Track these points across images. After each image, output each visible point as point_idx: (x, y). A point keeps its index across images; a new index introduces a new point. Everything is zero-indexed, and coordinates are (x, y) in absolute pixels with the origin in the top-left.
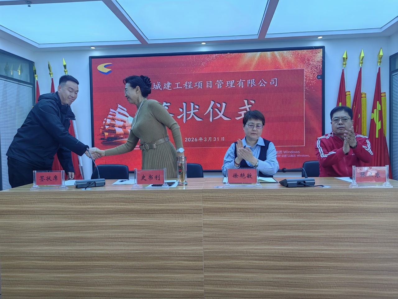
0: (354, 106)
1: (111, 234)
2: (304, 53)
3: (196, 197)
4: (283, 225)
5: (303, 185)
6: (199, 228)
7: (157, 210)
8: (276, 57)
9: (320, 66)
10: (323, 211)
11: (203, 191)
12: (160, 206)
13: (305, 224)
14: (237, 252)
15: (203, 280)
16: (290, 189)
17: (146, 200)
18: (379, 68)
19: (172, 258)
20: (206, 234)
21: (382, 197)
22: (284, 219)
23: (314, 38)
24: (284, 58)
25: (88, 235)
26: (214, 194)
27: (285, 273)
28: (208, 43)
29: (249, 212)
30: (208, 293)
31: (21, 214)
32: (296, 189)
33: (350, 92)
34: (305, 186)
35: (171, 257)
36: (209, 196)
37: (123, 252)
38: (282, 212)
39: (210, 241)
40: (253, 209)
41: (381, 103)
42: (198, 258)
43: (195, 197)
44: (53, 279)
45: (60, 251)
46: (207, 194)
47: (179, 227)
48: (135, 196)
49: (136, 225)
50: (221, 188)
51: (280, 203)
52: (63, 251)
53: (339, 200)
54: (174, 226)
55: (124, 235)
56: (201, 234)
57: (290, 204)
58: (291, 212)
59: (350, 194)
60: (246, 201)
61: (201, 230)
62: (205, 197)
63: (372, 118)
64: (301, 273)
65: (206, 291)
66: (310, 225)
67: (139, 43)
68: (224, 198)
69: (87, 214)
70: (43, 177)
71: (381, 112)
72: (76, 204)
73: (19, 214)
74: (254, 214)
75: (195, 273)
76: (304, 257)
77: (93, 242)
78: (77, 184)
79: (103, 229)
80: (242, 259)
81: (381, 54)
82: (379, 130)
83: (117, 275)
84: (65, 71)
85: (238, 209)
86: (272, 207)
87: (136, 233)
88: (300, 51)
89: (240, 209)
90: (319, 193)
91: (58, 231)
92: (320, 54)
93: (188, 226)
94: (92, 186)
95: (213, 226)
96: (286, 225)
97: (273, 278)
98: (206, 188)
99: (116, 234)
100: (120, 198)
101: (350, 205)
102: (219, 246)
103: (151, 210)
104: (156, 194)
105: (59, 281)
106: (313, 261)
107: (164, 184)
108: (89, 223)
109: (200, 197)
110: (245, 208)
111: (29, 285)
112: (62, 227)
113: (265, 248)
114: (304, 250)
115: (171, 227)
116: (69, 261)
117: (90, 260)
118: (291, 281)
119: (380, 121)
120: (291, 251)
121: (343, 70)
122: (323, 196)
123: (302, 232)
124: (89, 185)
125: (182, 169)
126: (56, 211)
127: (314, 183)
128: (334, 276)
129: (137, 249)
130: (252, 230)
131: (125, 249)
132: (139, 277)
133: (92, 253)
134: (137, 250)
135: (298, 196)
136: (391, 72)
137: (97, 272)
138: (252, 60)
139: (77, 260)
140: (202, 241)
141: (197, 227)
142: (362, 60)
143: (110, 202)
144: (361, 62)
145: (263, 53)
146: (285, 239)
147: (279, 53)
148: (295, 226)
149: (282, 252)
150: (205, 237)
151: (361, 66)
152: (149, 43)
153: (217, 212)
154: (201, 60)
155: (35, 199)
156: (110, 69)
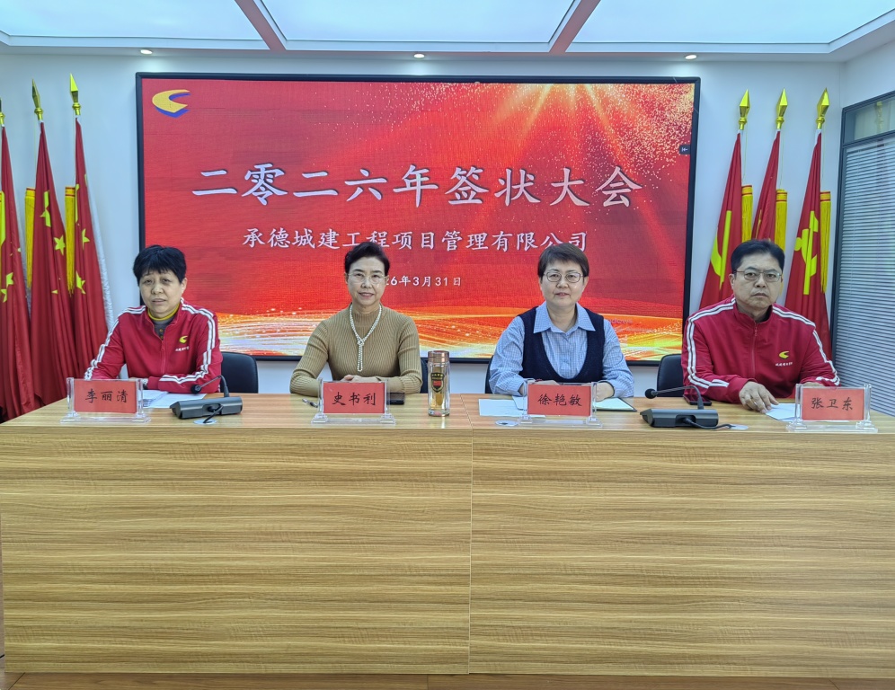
0: (760, 221)
1: (264, 526)
2: (651, 90)
3: (460, 445)
4: (644, 510)
5: (689, 425)
6: (462, 513)
7: (372, 473)
8: (589, 97)
9: (687, 123)
10: (732, 480)
11: (473, 433)
12: (379, 464)
13: (692, 507)
14: (544, 566)
15: (468, 625)
16: (661, 432)
17: (347, 451)
18: (820, 135)
19: (401, 578)
20: (479, 526)
21: (855, 454)
22: (648, 496)
23: (678, 58)
24: (605, 102)
25: (213, 526)
26: (498, 441)
27: (645, 611)
28: (433, 57)
29: (572, 480)
30: (477, 653)
32: (677, 433)
33: (751, 186)
34: (693, 427)
35: (399, 575)
36: (487, 444)
37: (291, 563)
38: (643, 482)
39: (486, 542)
40: (582, 474)
41: (818, 216)
42: (460, 578)
43: (456, 445)
44: (127, 624)
45: (145, 562)
46: (483, 440)
47: (419, 512)
48: (321, 442)
49: (322, 506)
50: (512, 425)
51: (640, 462)
52: (153, 562)
53: (766, 457)
54: (407, 508)
55: (295, 526)
56: (467, 527)
57: (662, 463)
58: (664, 482)
60: (568, 456)
61: (468, 518)
62: (479, 447)
63: (797, 249)
64: (679, 612)
65: (474, 649)
66: (702, 509)
67: (264, 46)
68: (522, 448)
69: (210, 480)
71: (817, 238)
72: (184, 456)
73: (48, 478)
74: (585, 485)
75: (450, 611)
76: (688, 578)
77: (223, 542)
79: (247, 514)
80: (555, 581)
81: (825, 102)
82: (811, 278)
83: (275, 613)
84: (74, 108)
85: (550, 473)
86: (623, 470)
87: (322, 522)
88: (643, 87)
89: (556, 473)
90: (723, 442)
91: (142, 516)
92: (690, 96)
93: (439, 508)
95: (496, 510)
97: (620, 621)
98: (480, 425)
99: (277, 525)
100: (287, 445)
101: (788, 468)
102: (506, 553)
103: (357, 473)
104: (370, 437)
105: (141, 628)
106: (705, 585)
108: (216, 500)
109: (468, 446)
110: (566, 472)
111: (71, 638)
112: (151, 508)
113: (606, 558)
114: (687, 562)
115: (401, 511)
116: (165, 583)
117: (214, 582)
118: (657, 627)
119: (815, 258)
120: (660, 565)
121: (739, 135)
122: (732, 448)
123: (684, 524)
126: (138, 471)
127: (717, 420)
128: (747, 616)
129: (323, 558)
130: (578, 520)
131: (295, 559)
132: (325, 620)
133: (220, 566)
134: (323, 560)
135: (680, 448)
136: (844, 147)
137: (231, 608)
138: (531, 101)
139: (186, 582)
140: (469, 543)
141: (458, 510)
142: (782, 114)
143: (263, 453)
144: (780, 118)
145: (558, 86)
146: (649, 539)
147: (596, 88)
148: (672, 511)
149: (641, 567)
150: (475, 532)
151: (778, 127)
152: (288, 47)
153: (502, 479)
154: (411, 96)
155: (89, 445)
156: (185, 106)
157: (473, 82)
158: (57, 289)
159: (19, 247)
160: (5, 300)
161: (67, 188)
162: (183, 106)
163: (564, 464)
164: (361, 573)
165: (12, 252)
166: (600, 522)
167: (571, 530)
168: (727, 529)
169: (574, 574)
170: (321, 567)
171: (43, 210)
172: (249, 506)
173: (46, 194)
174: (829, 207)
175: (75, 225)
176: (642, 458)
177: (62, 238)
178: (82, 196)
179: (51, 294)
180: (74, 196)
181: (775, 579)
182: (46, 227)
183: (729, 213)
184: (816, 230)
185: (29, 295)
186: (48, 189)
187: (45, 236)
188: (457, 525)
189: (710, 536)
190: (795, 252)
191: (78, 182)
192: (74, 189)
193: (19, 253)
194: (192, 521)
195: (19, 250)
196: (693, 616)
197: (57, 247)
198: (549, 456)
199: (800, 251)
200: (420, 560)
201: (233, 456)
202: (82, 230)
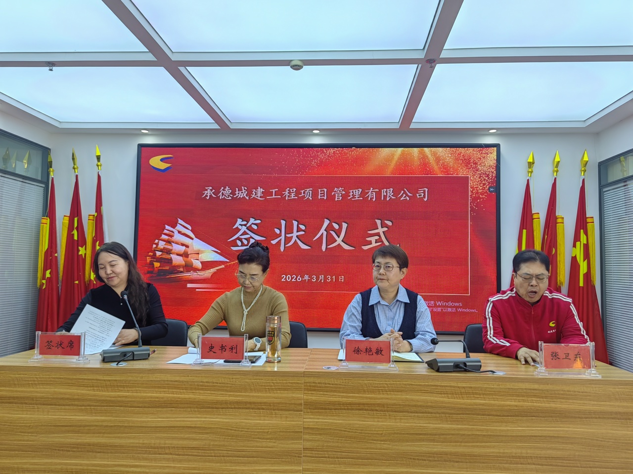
0: (546, 236)
1: (153, 441)
2: (468, 152)
3: (294, 383)
4: (430, 434)
5: (463, 370)
6: (294, 434)
7: (231, 403)
8: (427, 156)
10: (495, 413)
11: (305, 374)
12: (237, 396)
13: (466, 433)
16: (442, 375)
17: (214, 386)
18: (584, 180)
20: (308, 444)
21: (585, 394)
22: (433, 424)
23: (484, 132)
24: (438, 160)
25: (117, 441)
26: (322, 380)
28: (325, 132)
29: (377, 410)
31: (10, 403)
32: (451, 376)
33: (538, 213)
34: (466, 371)
36: (314, 383)
37: (172, 470)
38: (429, 413)
39: (313, 457)
40: (383, 405)
41: (586, 233)
43: (292, 383)
45: (68, 467)
46: (311, 380)
47: (264, 432)
48: (196, 379)
49: (195, 427)
50: (333, 369)
51: (426, 398)
52: (74, 467)
53: (518, 396)
54: (256, 429)
55: (175, 442)
56: (298, 445)
57: (442, 399)
58: (443, 413)
59: (536, 386)
60: (373, 392)
61: (300, 438)
62: (308, 384)
63: (574, 255)
66: (472, 435)
67: (216, 126)
68: (339, 386)
69: (117, 406)
70: (51, 342)
71: (586, 247)
72: (100, 388)
73: (7, 403)
74: (385, 414)
77: (123, 453)
78: (105, 355)
79: (142, 432)
81: (586, 158)
82: (584, 275)
84: (98, 165)
85: (359, 404)
86: (414, 403)
87: (195, 439)
88: (462, 150)
89: (364, 404)
90: (488, 383)
91: (68, 432)
92: (494, 155)
93: (279, 430)
94: (129, 358)
95: (320, 432)
96: (436, 435)
98: (311, 369)
99: (162, 441)
100: (172, 381)
101: (535, 404)
102: (328, 466)
103: (221, 402)
104: (231, 377)
107: (244, 360)
108: (120, 421)
109: (300, 383)
115: (252, 432)
119: (586, 261)
121: (528, 180)
122: (493, 388)
123: (460, 446)
124: (124, 357)
125: (274, 336)
126: (68, 399)
127: (481, 366)
129: (194, 467)
130: (381, 441)
131: (174, 467)
134: (194, 469)
135: (454, 387)
136: (601, 187)
138: (389, 159)
140: (301, 457)
141: (293, 432)
142: (557, 167)
143: (155, 387)
144: (556, 169)
145: (406, 149)
146: (434, 457)
147: (431, 151)
148: (450, 436)
150: (305, 449)
151: (555, 175)
152: (232, 127)
153: (325, 409)
154: (311, 157)
155: (36, 379)
156: (170, 165)
157: (351, 148)
158: (78, 280)
159: (56, 252)
160: (44, 287)
161: (89, 215)
162: (169, 165)
163: (370, 398)
165: (51, 256)
166: (397, 443)
167: (376, 449)
168: (492, 450)
171: (73, 230)
172: (143, 427)
173: (76, 219)
174: (593, 227)
175: (93, 238)
176: (427, 394)
177: (84, 247)
178: (99, 220)
179: (74, 283)
180: (93, 220)
182: (74, 240)
183: (525, 231)
184: (585, 242)
185: (60, 284)
186: (77, 216)
187: (72, 246)
188: (292, 443)
189: (479, 456)
190: (572, 257)
191: (96, 211)
192: (94, 216)
193: (56, 257)
194: (103, 437)
195: (56, 255)
197: (80, 253)
198: (359, 392)
199: (576, 256)
201: (134, 389)
202: (96, 242)
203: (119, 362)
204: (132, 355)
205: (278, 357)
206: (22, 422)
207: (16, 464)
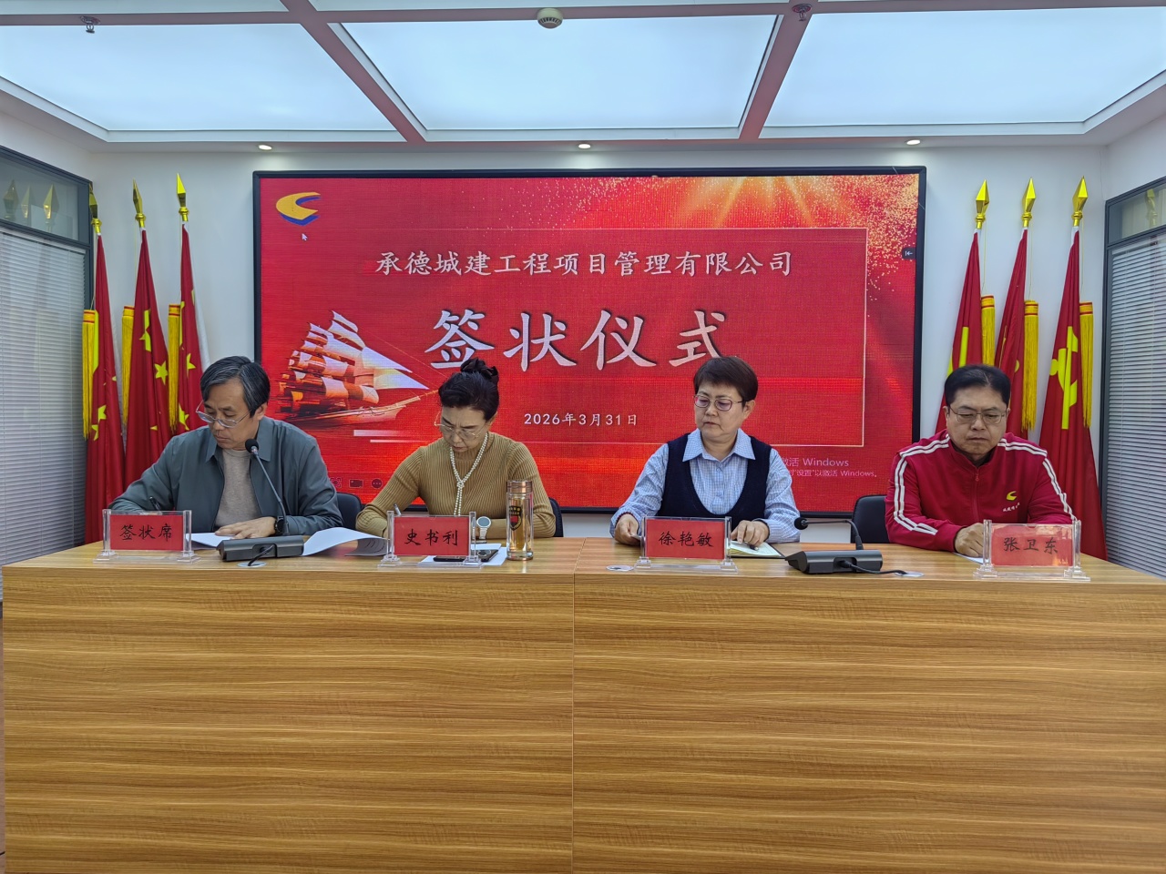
0: (1005, 339)
1: (317, 692)
2: (866, 183)
3: (558, 594)
4: (791, 678)
5: (850, 570)
6: (562, 679)
7: (449, 628)
8: (790, 192)
9: (911, 221)
10: (903, 642)
11: (575, 579)
12: (459, 617)
13: (852, 674)
14: (666, 749)
15: (570, 823)
16: (813, 580)
17: (419, 601)
18: (1077, 235)
19: (487, 761)
20: (583, 697)
21: (1060, 608)
22: (796, 660)
23: (897, 144)
24: (809, 198)
25: (255, 694)
26: (606, 589)
27: (795, 809)
28: (598, 146)
29: (700, 639)
30: (582, 859)
31: (67, 631)
32: (830, 580)
33: (992, 297)
34: (855, 572)
35: (483, 757)
36: (592, 593)
37: (351, 741)
38: (790, 642)
39: (592, 716)
40: (711, 631)
41: (1077, 333)
42: (559, 762)
43: (553, 594)
44: (152, 813)
45: (174, 737)
46: (588, 588)
47: (508, 677)
48: (387, 589)
49: (389, 669)
51: (786, 617)
52: (183, 736)
53: (944, 612)
54: (493, 672)
55: (355, 694)
56: (563, 698)
57: (813, 619)
58: (815, 643)
59: (976, 596)
60: (694, 608)
61: (569, 687)
62: (582, 596)
63: (1053, 374)
64: (838, 810)
65: (578, 854)
66: (864, 678)
67: (399, 138)
68: (635, 599)
69: (252, 635)
70: (130, 527)
71: (1077, 359)
72: (222, 605)
73: (61, 631)
74: (716, 645)
75: (548, 805)
76: (847, 766)
77: (267, 713)
78: (226, 550)
79: (298, 678)
80: (680, 768)
81: (1083, 193)
82: (1071, 408)
83: (331, 804)
84: (181, 213)
85: (671, 629)
86: (764, 627)
87: (388, 689)
88: (855, 179)
89: (678, 629)
90: (892, 592)
91: (170, 679)
92: (914, 189)
93: (532, 673)
94: (269, 555)
95: (603, 677)
97: (762, 821)
98: (586, 570)
99: (333, 693)
100: (345, 592)
101: (974, 626)
102: (617, 731)
103: (432, 628)
104: (448, 584)
105: (169, 819)
106: (870, 776)
107: (470, 556)
108: (259, 660)
109: (568, 595)
110: (691, 629)
111: (84, 830)
112: (181, 669)
113: (743, 740)
114: (846, 745)
115: (486, 676)
116: (198, 763)
117: (257, 763)
118: (811, 829)
119: (1075, 384)
120: (813, 749)
121: (976, 235)
122: (901, 600)
123: (842, 696)
124: (259, 552)
125: (521, 515)
126: (166, 624)
127: (881, 563)
128: (926, 817)
129: (389, 735)
130: (707, 689)
131: (355, 735)
132: (392, 813)
133: (264, 743)
134: (390, 737)
135: (834, 598)
136: (1109, 247)
137: (277, 797)
138: (719, 199)
139: (222, 763)
140: (570, 717)
141: (556, 676)
142: (1029, 209)
143: (317, 603)
144: (1027, 214)
145: (752, 179)
146: (797, 715)
147: (798, 180)
148: (825, 681)
149: (789, 751)
150: (577, 704)
151: (1025, 225)
152: (428, 138)
153: (612, 637)
154: (576, 194)
155: (109, 591)
156: (314, 211)
157: (650, 176)
158: (156, 424)
159: (114, 374)
160: (96, 437)
161: (171, 306)
162: (311, 212)
163: (689, 619)
164: (436, 754)
165: (105, 380)
166: (734, 693)
167: (699, 703)
168: (896, 703)
169: (704, 759)
170: (388, 746)
171: (143, 333)
172: (299, 669)
173: (146, 314)
174: (1092, 321)
175: (180, 348)
176: (787, 611)
177: (164, 364)
178: (188, 314)
179: (150, 430)
180: (179, 315)
181: (961, 769)
182: (146, 351)
183: (966, 330)
184: (1075, 350)
185: (124, 431)
186: (148, 308)
187: (144, 362)
188: (558, 695)
189: (875, 713)
190: (1050, 376)
191: (183, 299)
192: (179, 307)
193: (115, 383)
194: (230, 686)
195: (114, 379)
196: (856, 817)
197: (158, 376)
198: (669, 608)
199: (1056, 376)
200: (510, 739)
201: (281, 605)
202: (186, 355)
203: (252, 561)
204: (273, 551)
205: (528, 551)
206: (89, 662)
207: (84, 732)
